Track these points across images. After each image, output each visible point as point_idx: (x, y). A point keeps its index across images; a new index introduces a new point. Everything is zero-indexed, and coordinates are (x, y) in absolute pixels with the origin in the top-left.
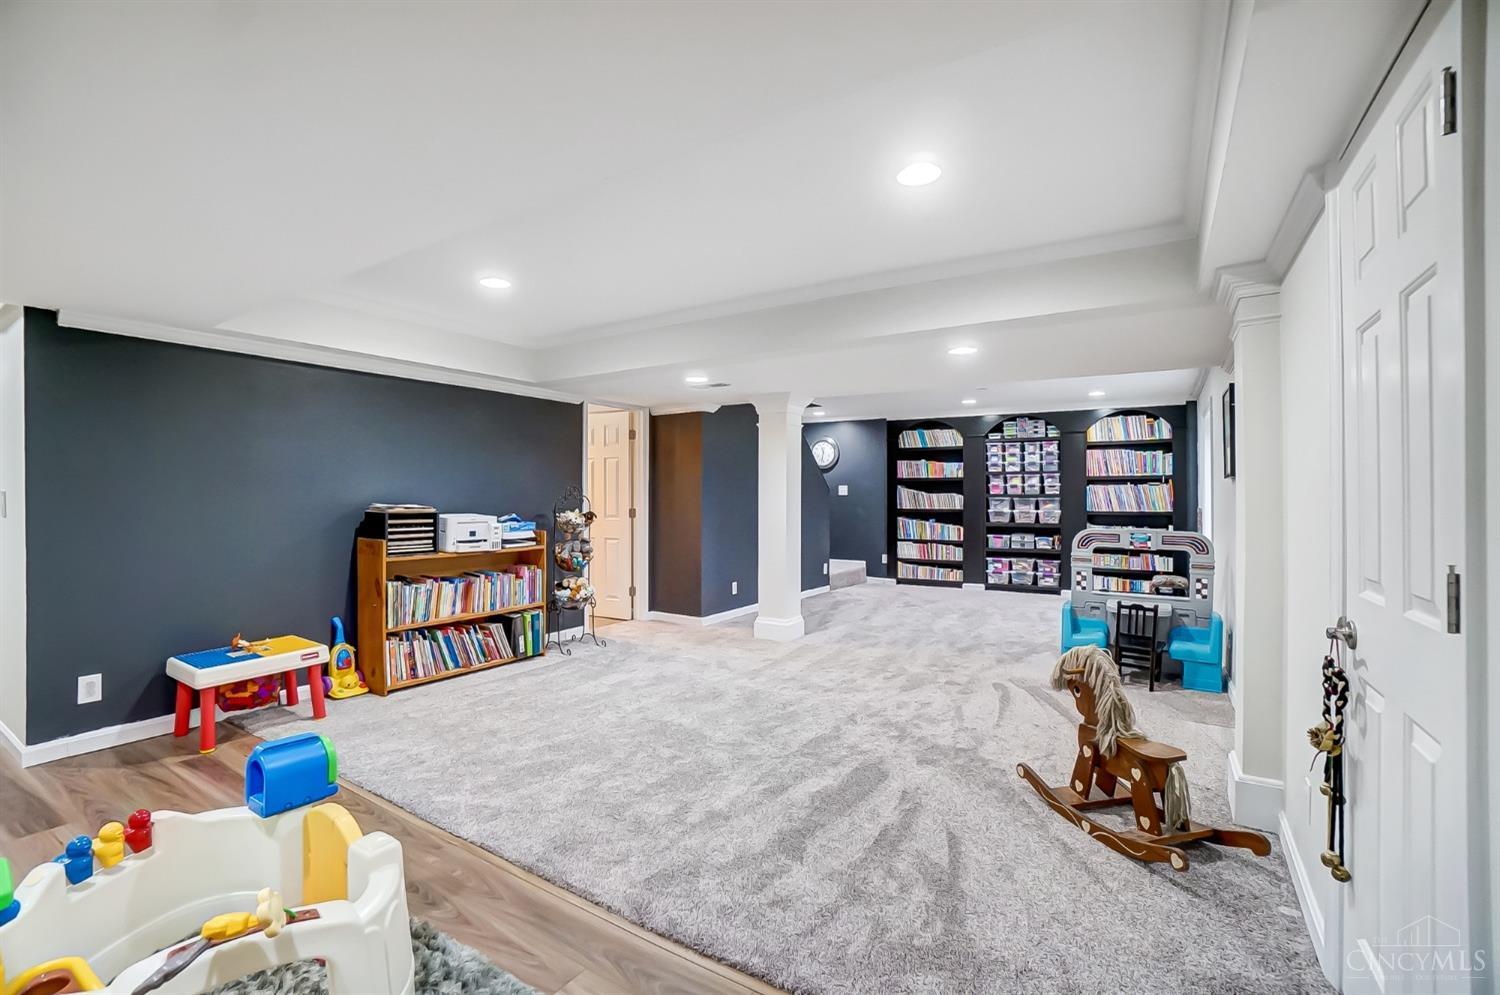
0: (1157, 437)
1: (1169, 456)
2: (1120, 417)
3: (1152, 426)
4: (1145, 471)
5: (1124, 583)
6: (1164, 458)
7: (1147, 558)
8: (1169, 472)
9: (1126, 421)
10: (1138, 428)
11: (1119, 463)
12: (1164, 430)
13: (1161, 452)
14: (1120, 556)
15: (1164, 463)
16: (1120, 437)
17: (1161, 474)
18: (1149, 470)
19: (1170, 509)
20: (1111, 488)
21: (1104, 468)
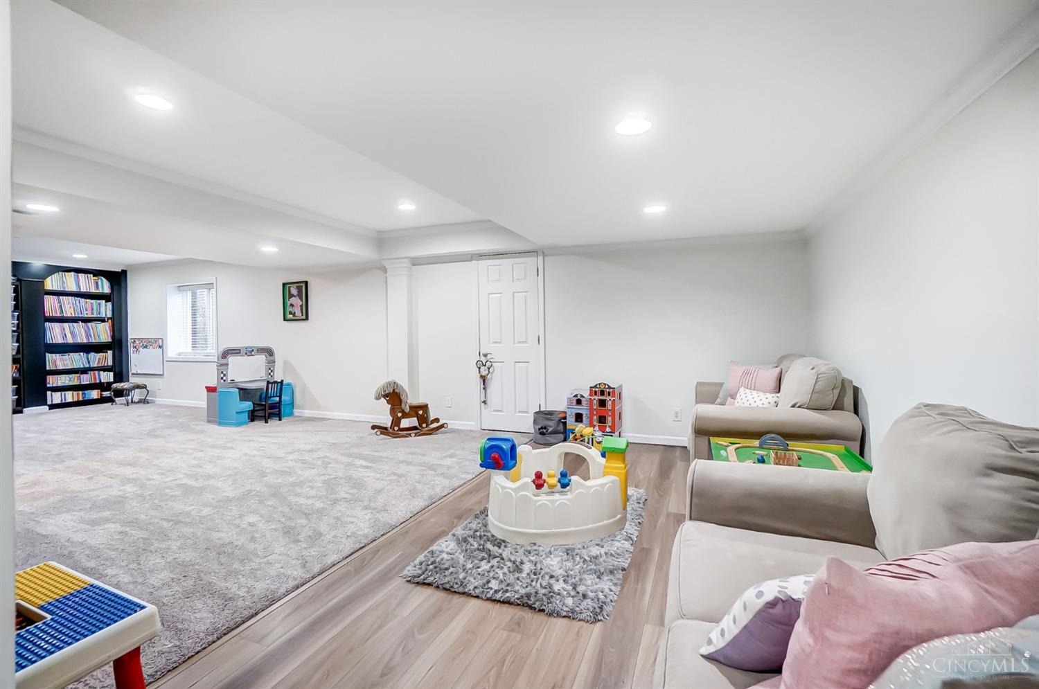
0: (100, 291)
1: (109, 304)
2: (72, 273)
3: (97, 283)
4: (93, 314)
5: (78, 394)
6: (106, 305)
7: (94, 374)
8: (109, 315)
9: (78, 277)
10: (86, 284)
11: (70, 307)
12: (105, 287)
13: (104, 301)
14: (73, 375)
15: (105, 309)
16: (73, 288)
17: (104, 316)
18: (95, 313)
19: (110, 340)
20: (66, 325)
21: (58, 311)
